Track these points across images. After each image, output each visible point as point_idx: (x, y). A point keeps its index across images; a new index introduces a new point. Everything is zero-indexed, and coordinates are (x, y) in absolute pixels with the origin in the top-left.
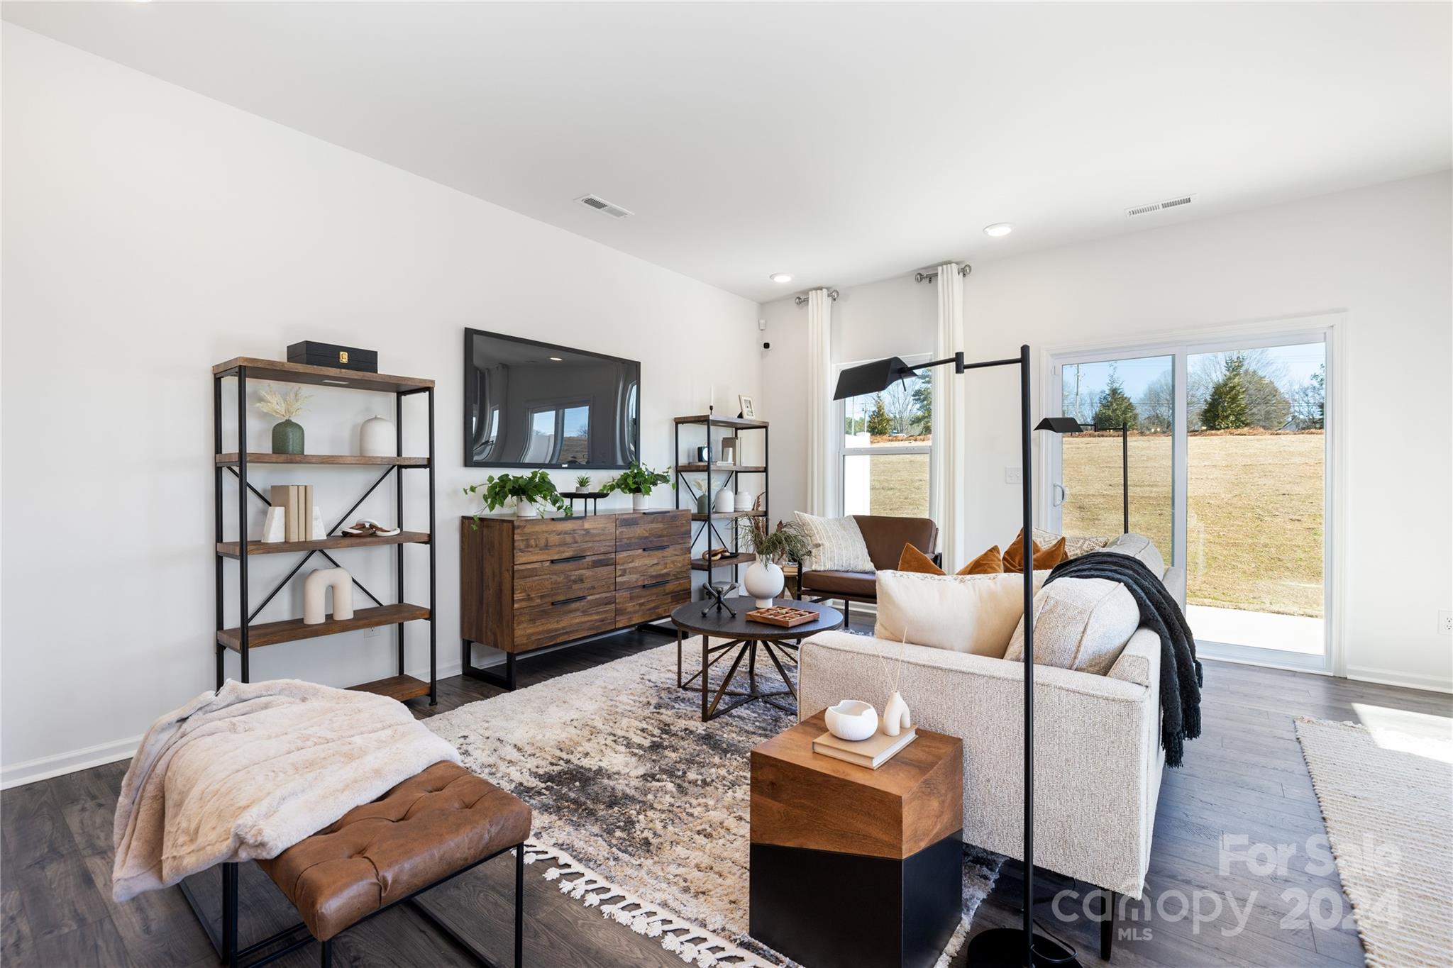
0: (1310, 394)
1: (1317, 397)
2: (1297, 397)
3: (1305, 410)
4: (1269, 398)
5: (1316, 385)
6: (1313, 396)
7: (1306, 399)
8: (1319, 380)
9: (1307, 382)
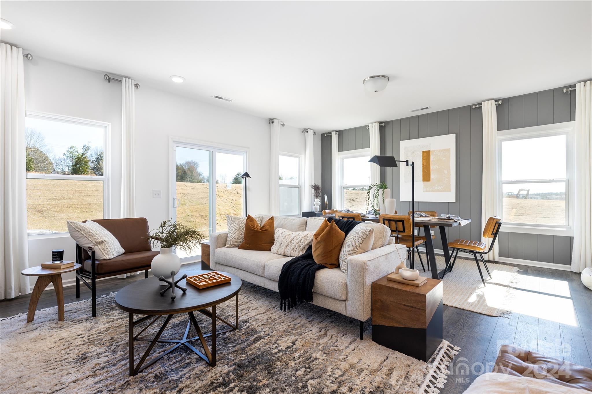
0: (63, 161)
1: (66, 163)
2: (58, 162)
3: (61, 168)
4: (45, 161)
5: (65, 158)
6: (64, 162)
7: (61, 163)
8: (66, 156)
9: (62, 157)
